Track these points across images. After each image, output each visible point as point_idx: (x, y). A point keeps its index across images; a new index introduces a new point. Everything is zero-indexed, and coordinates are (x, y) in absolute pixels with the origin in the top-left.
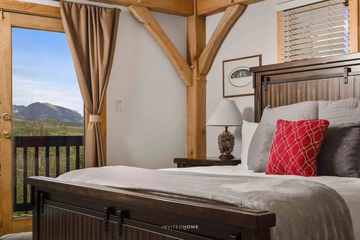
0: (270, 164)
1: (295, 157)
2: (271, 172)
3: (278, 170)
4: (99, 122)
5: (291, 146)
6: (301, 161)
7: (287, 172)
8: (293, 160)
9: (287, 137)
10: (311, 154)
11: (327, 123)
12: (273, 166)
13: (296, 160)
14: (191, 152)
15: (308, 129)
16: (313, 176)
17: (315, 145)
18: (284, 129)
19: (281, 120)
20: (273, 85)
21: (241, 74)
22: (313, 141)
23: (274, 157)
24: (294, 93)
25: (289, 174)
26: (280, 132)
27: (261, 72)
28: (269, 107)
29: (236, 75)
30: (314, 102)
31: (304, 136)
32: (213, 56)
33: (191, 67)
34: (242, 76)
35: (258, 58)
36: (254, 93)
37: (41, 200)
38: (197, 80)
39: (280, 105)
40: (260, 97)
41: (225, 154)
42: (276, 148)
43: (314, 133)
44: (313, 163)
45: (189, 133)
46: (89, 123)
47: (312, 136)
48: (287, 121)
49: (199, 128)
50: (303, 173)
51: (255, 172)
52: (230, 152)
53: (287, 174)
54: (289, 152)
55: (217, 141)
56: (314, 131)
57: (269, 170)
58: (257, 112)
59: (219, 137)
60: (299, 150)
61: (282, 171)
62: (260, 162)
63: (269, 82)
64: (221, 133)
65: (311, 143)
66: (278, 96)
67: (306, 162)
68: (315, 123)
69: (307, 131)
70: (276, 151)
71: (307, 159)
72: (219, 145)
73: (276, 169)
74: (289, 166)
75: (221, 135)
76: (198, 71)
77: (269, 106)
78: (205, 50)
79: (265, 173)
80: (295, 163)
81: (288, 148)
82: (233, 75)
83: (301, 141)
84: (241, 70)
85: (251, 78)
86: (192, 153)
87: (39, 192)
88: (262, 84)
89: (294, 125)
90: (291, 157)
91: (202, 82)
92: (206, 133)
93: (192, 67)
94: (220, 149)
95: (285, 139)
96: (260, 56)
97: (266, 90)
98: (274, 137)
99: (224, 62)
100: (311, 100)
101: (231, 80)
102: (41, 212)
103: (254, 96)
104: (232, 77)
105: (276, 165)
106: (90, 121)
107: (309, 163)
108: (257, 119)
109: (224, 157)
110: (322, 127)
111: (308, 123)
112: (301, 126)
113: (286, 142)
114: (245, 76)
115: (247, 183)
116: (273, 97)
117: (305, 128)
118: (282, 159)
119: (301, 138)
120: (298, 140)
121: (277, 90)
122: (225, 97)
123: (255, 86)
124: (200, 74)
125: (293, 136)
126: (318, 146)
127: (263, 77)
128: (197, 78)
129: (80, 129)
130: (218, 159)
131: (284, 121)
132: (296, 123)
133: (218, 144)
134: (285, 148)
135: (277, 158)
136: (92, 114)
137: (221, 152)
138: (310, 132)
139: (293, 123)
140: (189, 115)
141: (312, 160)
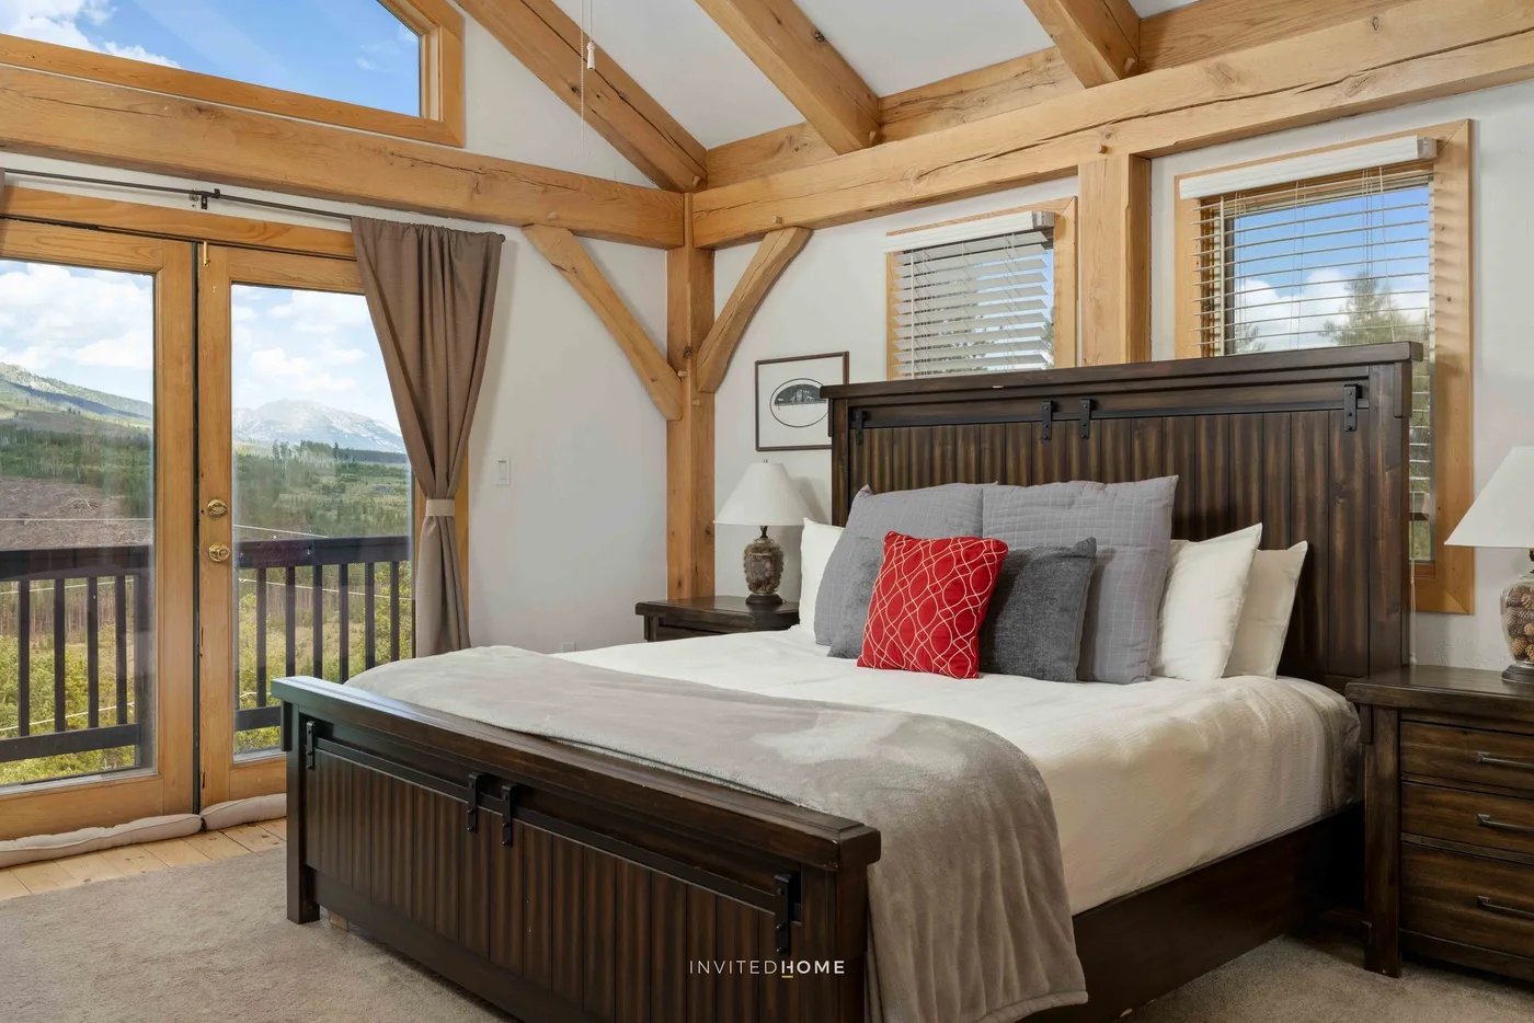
0: (867, 642)
1: (928, 630)
2: (869, 661)
3: (887, 659)
4: (451, 518)
5: (918, 602)
6: (942, 639)
7: (908, 664)
8: (923, 637)
9: (910, 579)
10: (964, 622)
11: (1000, 546)
12: (875, 647)
13: (929, 637)
14: (676, 582)
15: (959, 561)
16: (970, 676)
17: (974, 601)
18: (901, 559)
19: (895, 535)
20: (876, 431)
21: (799, 396)
22: (970, 592)
23: (877, 626)
24: (927, 455)
25: (915, 670)
26: (892, 565)
27: (849, 398)
28: (866, 491)
29: (787, 396)
30: (974, 487)
31: (948, 580)
32: (732, 345)
33: (677, 372)
34: (803, 400)
35: (841, 359)
36: (830, 443)
37: (309, 737)
38: (693, 406)
39: (892, 489)
40: (845, 458)
41: (761, 593)
42: (882, 605)
43: (971, 573)
44: (969, 645)
45: (671, 535)
46: (425, 520)
47: (966, 579)
48: (908, 538)
49: (697, 522)
50: (946, 669)
51: (834, 656)
52: (772, 589)
53: (907, 669)
54: (914, 615)
55: (742, 562)
56: (973, 566)
57: (866, 655)
58: (839, 494)
59: (746, 552)
60: (938, 612)
61: (895, 661)
62: (844, 632)
63: (867, 424)
64: (752, 542)
65: (965, 598)
66: (887, 458)
67: (953, 642)
68: (973, 548)
69: (955, 567)
70: (883, 612)
71: (955, 636)
72: (746, 572)
73: (882, 654)
74: (913, 650)
75: (750, 546)
76: (696, 384)
77: (866, 487)
78: (713, 333)
79: (856, 661)
80: (927, 644)
81: (912, 608)
82: (778, 396)
83: (943, 590)
84: (799, 387)
85: (822, 408)
86: (680, 584)
87: (304, 718)
88: (850, 428)
89: (926, 550)
90: (919, 628)
91: (705, 414)
92: (714, 536)
93: (680, 374)
94: (748, 579)
95: (903, 583)
96: (846, 356)
97: (861, 443)
98: (880, 577)
99: (758, 363)
100: (967, 481)
101: (775, 408)
102: (310, 768)
103: (830, 451)
104: (777, 402)
105: (883, 646)
106: (428, 514)
107: (961, 644)
108: (840, 517)
109: (758, 602)
110: (990, 558)
111: (959, 547)
112: (942, 555)
113: (906, 591)
114: (809, 402)
115: (814, 730)
116: (876, 460)
117: (950, 558)
118: (897, 632)
119: (943, 584)
120: (935, 589)
121: (886, 444)
122: (759, 449)
123: (833, 432)
124: (701, 392)
125: (922, 580)
126: (980, 604)
127: (851, 410)
128: (693, 399)
129: (394, 469)
130: (745, 610)
131: (902, 536)
132: (931, 544)
133: (743, 569)
134: (904, 607)
135: (885, 630)
136: (432, 498)
137: (750, 589)
138: (963, 570)
139: (922, 545)
140: (672, 491)
141: (967, 638)
